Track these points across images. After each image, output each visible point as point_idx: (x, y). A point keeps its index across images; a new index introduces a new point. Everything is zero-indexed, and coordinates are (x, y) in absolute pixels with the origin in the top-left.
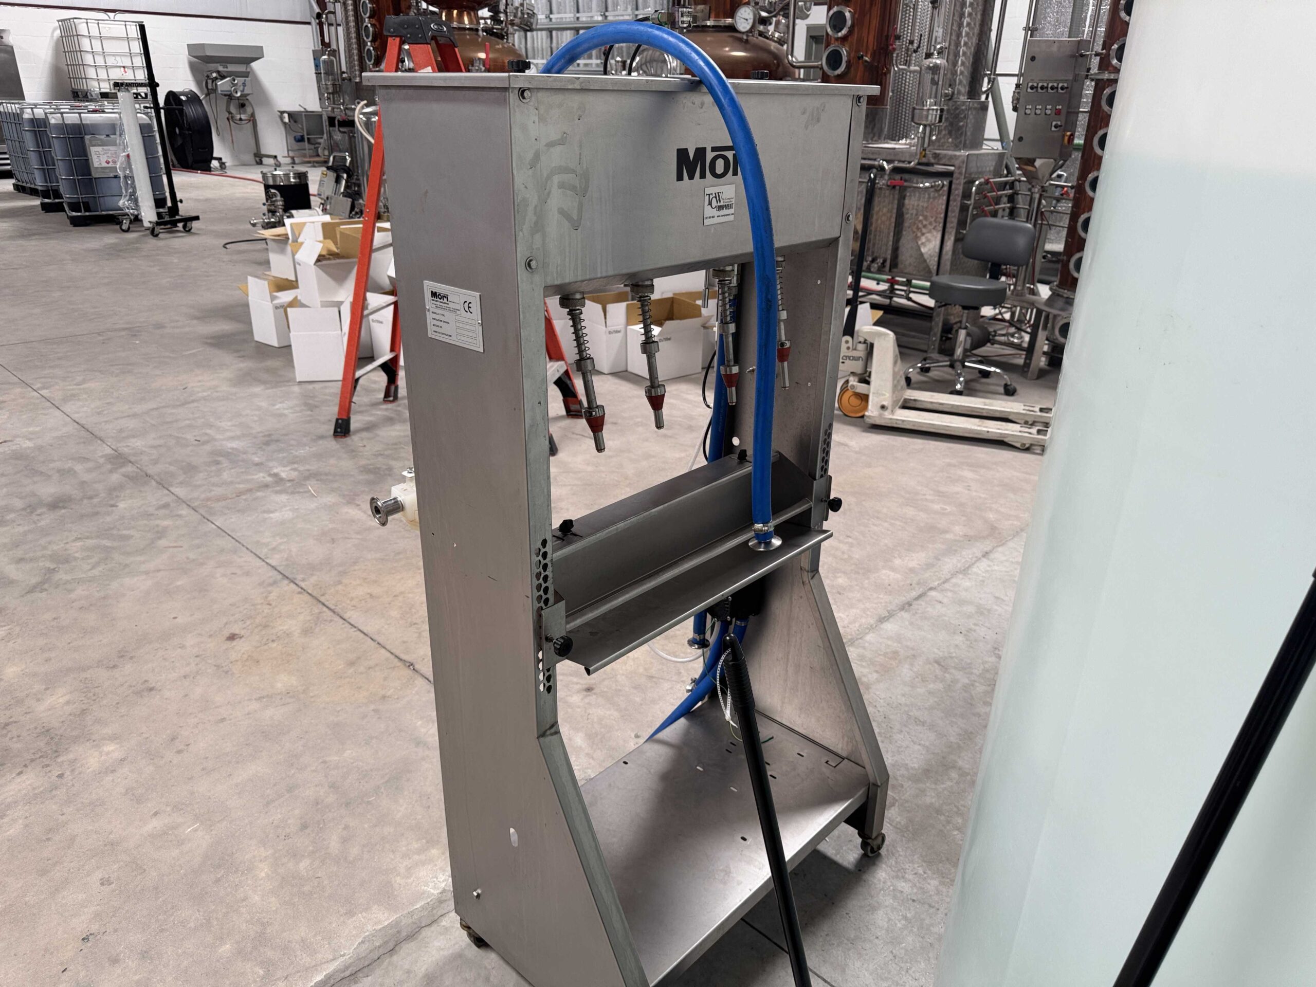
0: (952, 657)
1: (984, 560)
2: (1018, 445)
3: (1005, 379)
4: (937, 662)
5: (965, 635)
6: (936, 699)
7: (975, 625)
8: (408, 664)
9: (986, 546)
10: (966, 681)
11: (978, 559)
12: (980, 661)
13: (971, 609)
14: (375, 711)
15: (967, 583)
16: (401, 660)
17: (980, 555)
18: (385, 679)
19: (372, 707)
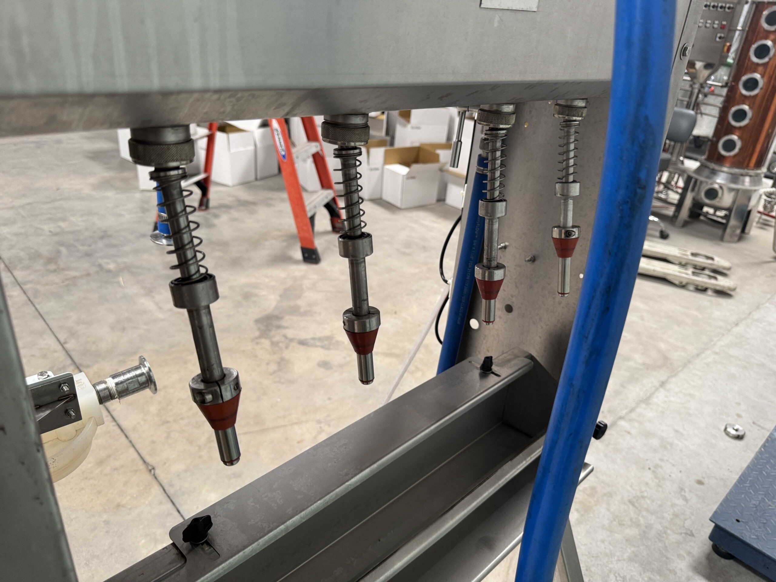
0: (643, 497)
1: (661, 390)
2: (677, 282)
3: (661, 226)
4: (630, 502)
5: (654, 472)
6: (633, 549)
7: (661, 460)
8: (150, 468)
9: (662, 375)
10: (659, 527)
11: (657, 389)
12: (669, 504)
13: (655, 442)
14: (107, 522)
15: (650, 414)
16: (144, 462)
17: (657, 384)
18: (126, 484)
19: (105, 517)
